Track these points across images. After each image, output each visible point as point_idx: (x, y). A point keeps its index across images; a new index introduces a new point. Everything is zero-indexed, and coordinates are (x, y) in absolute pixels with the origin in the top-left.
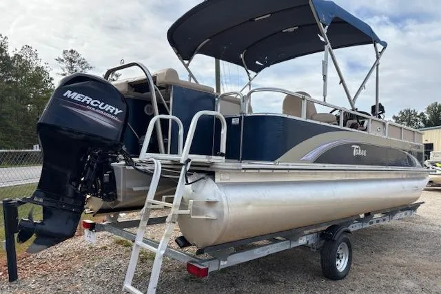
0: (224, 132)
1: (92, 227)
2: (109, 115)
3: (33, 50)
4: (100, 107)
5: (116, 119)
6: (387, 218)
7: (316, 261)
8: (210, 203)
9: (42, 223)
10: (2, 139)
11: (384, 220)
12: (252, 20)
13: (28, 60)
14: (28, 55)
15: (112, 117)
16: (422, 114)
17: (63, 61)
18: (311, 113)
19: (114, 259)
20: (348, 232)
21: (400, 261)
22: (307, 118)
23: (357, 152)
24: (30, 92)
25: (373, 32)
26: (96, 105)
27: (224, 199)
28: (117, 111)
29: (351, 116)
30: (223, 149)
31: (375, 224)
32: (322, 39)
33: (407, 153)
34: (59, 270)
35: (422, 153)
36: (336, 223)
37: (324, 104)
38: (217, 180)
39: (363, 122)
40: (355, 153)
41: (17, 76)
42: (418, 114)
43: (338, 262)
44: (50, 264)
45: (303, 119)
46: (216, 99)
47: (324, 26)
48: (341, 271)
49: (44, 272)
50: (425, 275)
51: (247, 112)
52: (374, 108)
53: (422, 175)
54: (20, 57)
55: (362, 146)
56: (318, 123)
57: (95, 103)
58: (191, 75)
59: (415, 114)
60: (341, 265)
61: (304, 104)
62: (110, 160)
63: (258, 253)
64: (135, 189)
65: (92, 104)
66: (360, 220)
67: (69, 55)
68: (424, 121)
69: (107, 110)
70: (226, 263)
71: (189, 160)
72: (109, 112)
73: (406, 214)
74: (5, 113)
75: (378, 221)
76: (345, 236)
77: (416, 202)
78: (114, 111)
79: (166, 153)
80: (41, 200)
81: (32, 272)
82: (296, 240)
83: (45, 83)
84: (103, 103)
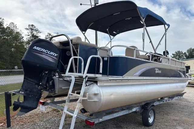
0: (101, 64)
1: (43, 104)
2: (52, 57)
3: (15, 24)
4: (48, 53)
5: (55, 58)
6: (170, 99)
7: (140, 118)
8: (96, 95)
9: (23, 103)
10: (1, 64)
11: (169, 100)
12: (112, 15)
13: (13, 29)
14: (13, 27)
15: (54, 57)
16: (185, 53)
17: (28, 29)
18: (138, 55)
19: (52, 117)
20: (153, 106)
21: (176, 118)
22: (136, 58)
23: (157, 71)
24: (14, 43)
25: (164, 20)
26: (47, 52)
27: (101, 93)
28: (56, 55)
29: (155, 56)
30: (101, 71)
31: (165, 102)
32: (142, 23)
33: (178, 71)
34: (29, 122)
35: (185, 72)
36: (149, 102)
37: (143, 51)
38: (98, 84)
39: (160, 59)
40: (156, 72)
41: (8, 36)
42: (183, 53)
43: (149, 119)
44: (25, 120)
45: (134, 58)
46: (98, 49)
47: (143, 18)
48: (151, 122)
49: (22, 123)
50: (187, 124)
51: (110, 55)
52: (164, 52)
53: (185, 81)
54: (9, 28)
55: (160, 69)
56: (141, 59)
57: (46, 51)
58: (86, 38)
59: (182, 53)
60: (151, 120)
61: (135, 52)
62: (52, 75)
63: (115, 115)
64: (63, 88)
65: (45, 52)
66: (158, 101)
67: (31, 27)
68: (186, 56)
69: (51, 54)
70: (102, 119)
71: (87, 76)
72: (52, 55)
73: (178, 98)
74: (2, 52)
75: (166, 101)
76: (152, 107)
77: (183, 92)
78: (54, 55)
79: (76, 72)
80: (23, 93)
81: (17, 123)
82: (131, 109)
83: (20, 39)
84: (49, 52)
